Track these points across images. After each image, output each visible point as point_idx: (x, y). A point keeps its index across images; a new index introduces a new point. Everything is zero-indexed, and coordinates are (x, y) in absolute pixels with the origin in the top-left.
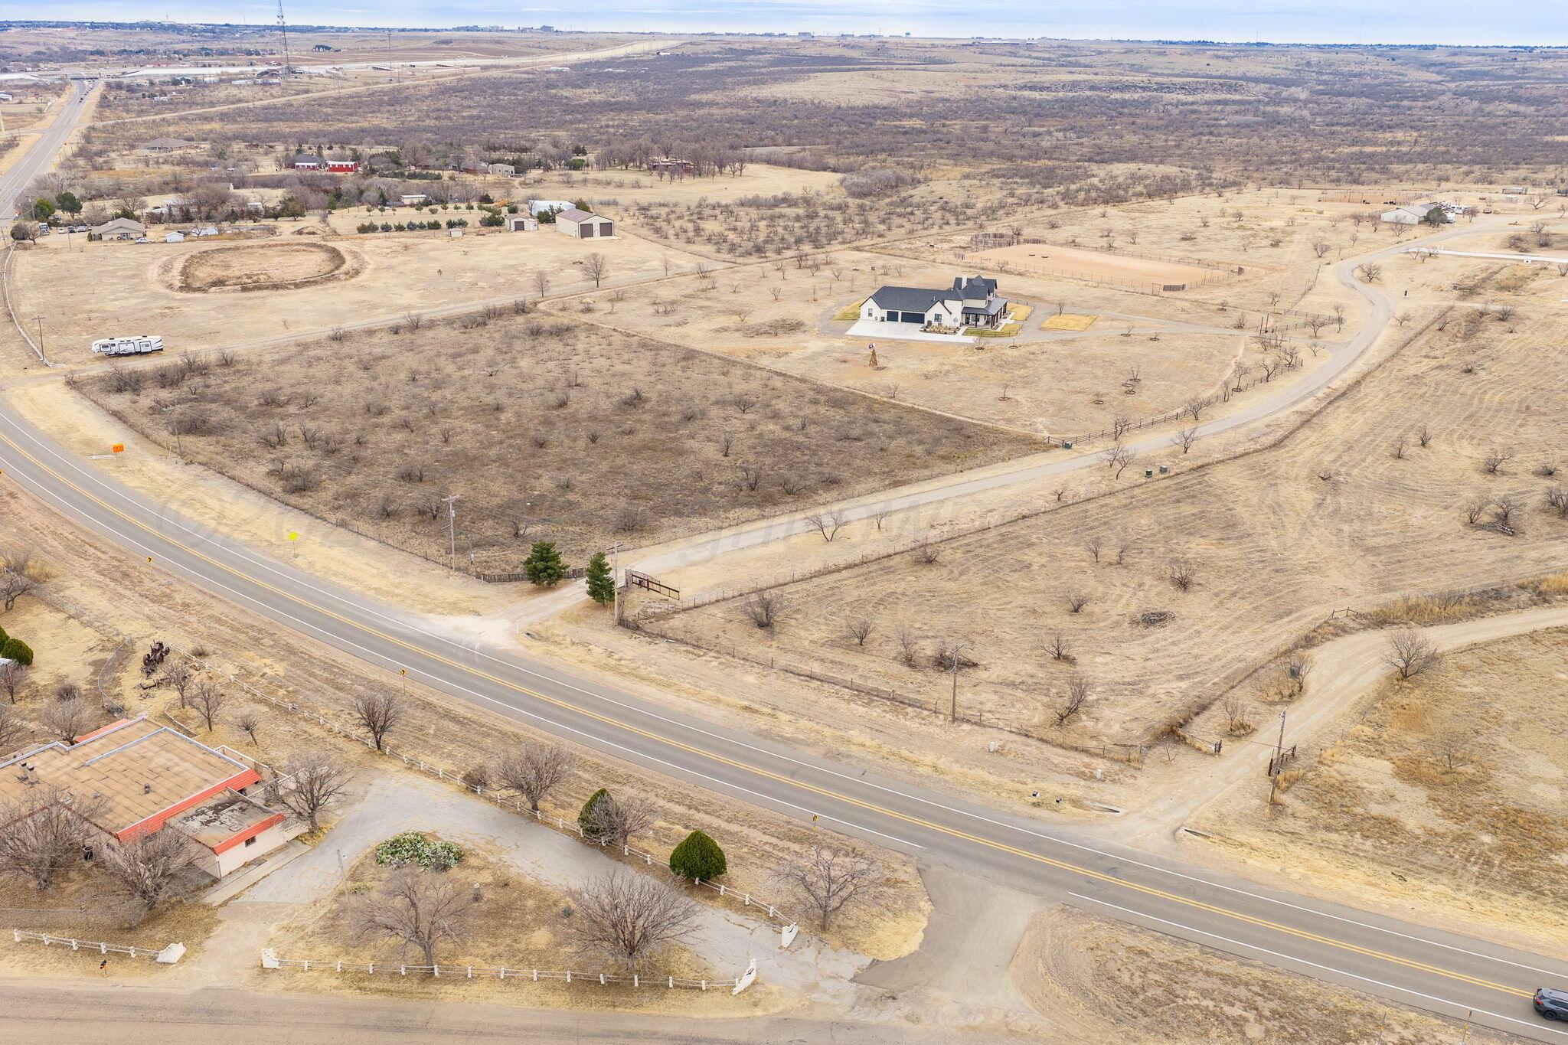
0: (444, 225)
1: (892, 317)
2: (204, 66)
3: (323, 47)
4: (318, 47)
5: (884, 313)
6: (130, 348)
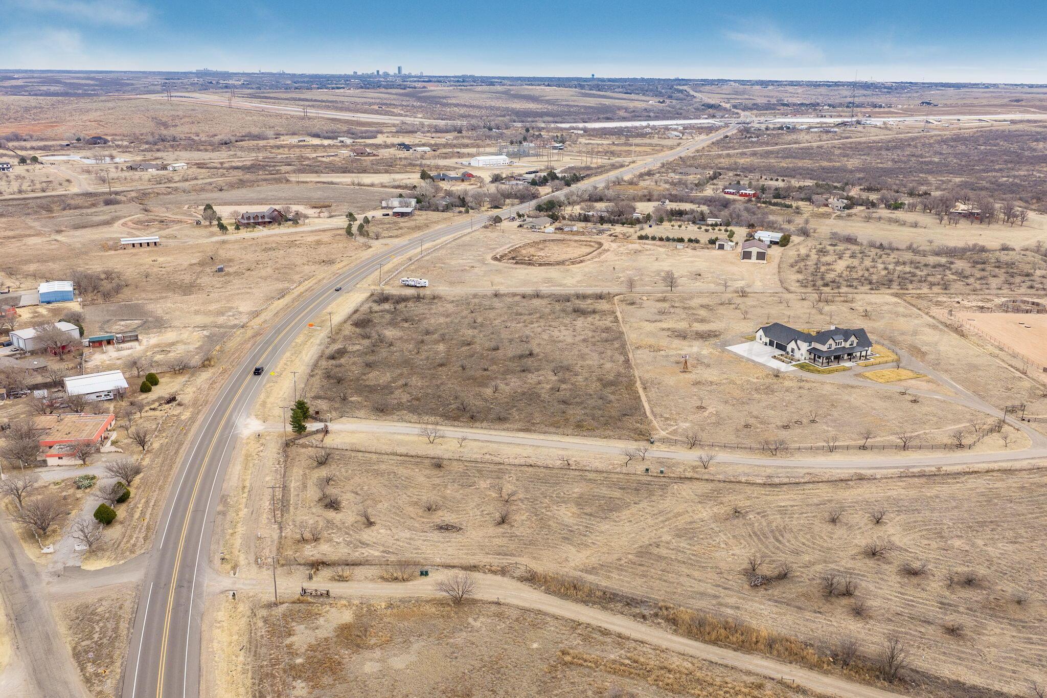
0: (686, 240)
1: (771, 344)
2: (822, 117)
3: (926, 103)
4: (923, 103)
5: (768, 340)
6: (413, 284)
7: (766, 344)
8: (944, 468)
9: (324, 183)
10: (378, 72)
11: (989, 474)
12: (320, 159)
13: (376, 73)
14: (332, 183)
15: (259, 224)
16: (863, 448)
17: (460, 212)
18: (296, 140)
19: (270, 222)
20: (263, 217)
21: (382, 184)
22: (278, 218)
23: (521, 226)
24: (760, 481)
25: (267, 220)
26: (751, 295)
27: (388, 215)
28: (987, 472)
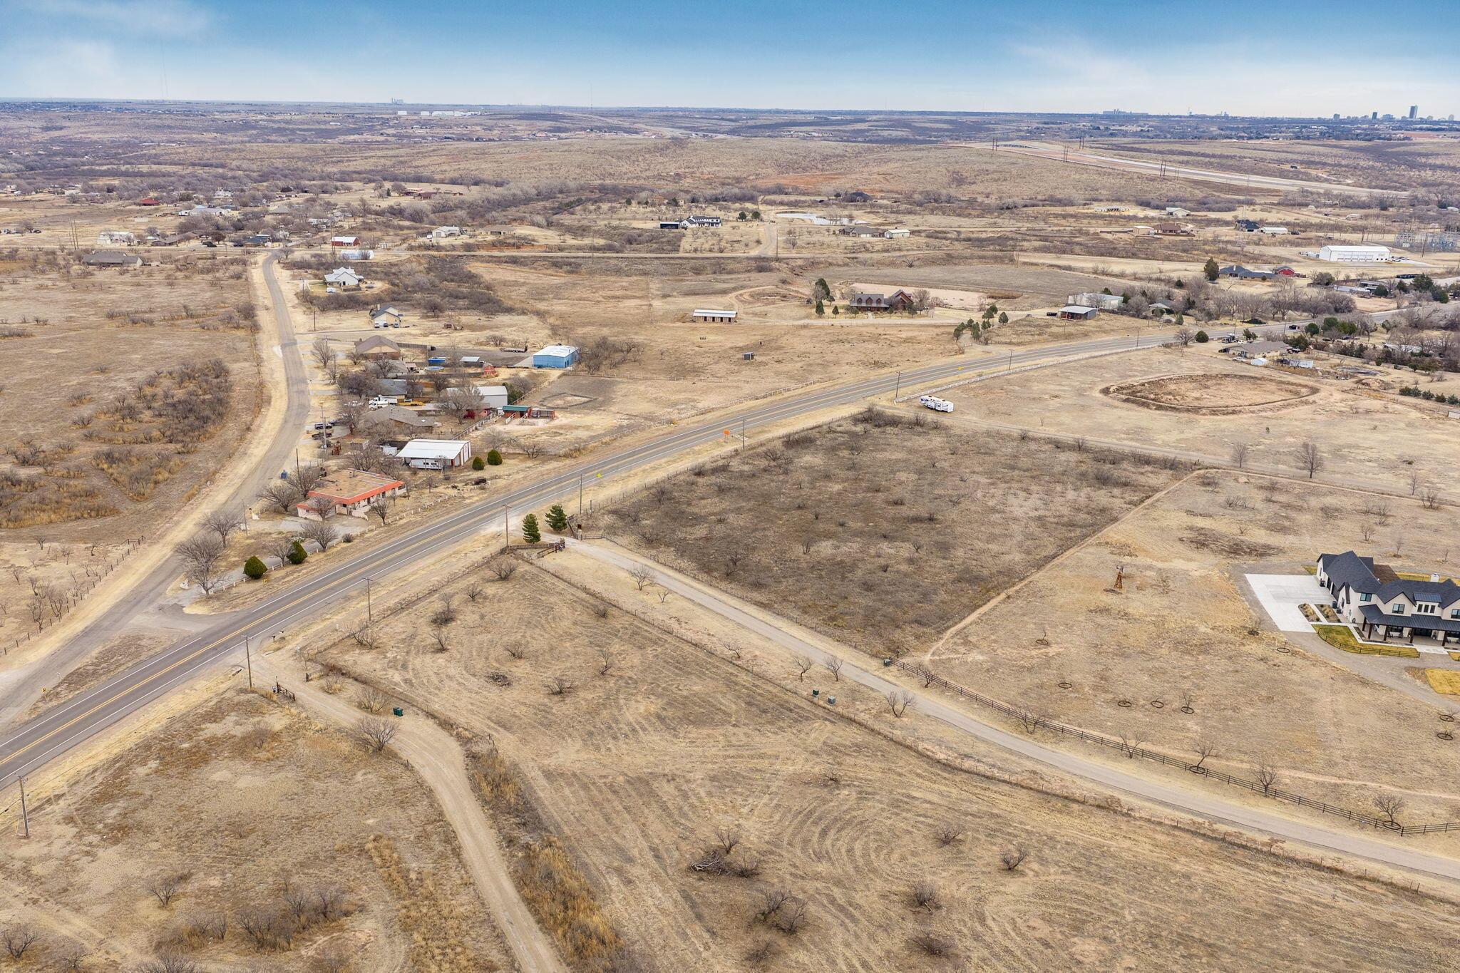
1: (1329, 585)
5: (1326, 579)
7: (1322, 585)
8: (1288, 846)
9: (1059, 267)
10: (1375, 114)
11: (1360, 884)
12: (1103, 235)
13: (1371, 116)
14: (1069, 268)
15: (871, 309)
16: (1198, 770)
17: (1169, 322)
18: (1105, 209)
19: (886, 309)
20: (879, 301)
21: (1135, 274)
22: (903, 304)
23: (1225, 350)
24: (941, 756)
25: (883, 305)
26: (1450, 508)
27: (1054, 315)
28: (1360, 878)
